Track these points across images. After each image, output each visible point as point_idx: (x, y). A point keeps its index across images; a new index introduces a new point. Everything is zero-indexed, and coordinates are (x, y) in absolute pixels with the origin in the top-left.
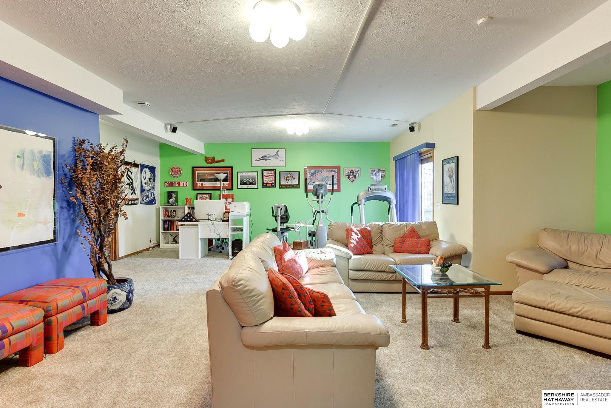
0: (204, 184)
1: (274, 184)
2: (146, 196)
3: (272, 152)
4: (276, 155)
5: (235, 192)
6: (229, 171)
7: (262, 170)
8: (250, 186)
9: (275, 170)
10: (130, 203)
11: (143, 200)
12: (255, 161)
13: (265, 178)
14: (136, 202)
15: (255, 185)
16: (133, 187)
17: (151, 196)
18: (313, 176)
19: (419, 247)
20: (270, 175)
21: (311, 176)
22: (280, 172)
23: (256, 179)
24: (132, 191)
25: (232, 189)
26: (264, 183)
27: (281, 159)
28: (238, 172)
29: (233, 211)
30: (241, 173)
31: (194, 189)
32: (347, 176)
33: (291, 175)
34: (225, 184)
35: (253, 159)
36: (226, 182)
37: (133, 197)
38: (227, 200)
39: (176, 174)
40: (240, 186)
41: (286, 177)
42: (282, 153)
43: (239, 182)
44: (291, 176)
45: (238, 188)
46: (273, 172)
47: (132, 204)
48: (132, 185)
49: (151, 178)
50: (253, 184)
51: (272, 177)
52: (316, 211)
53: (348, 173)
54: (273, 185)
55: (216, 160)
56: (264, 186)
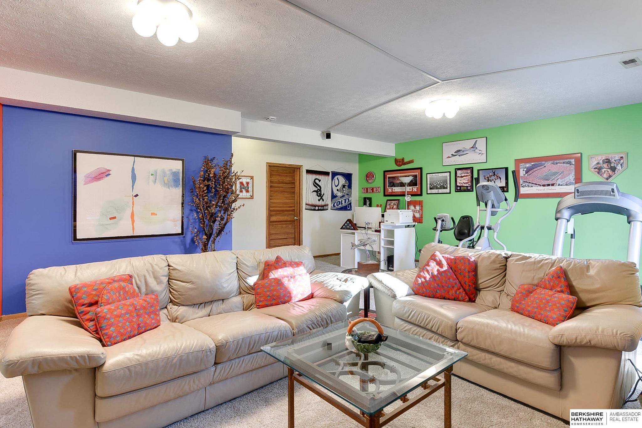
0: (394, 190)
1: (470, 186)
2: (338, 203)
3: (468, 144)
4: (474, 147)
5: (424, 198)
6: (418, 173)
7: (456, 169)
8: (441, 191)
9: (472, 168)
10: (317, 208)
11: (334, 206)
12: (447, 158)
13: (458, 179)
14: (325, 208)
15: (447, 188)
16: (320, 194)
17: (345, 202)
18: (530, 172)
19: (548, 309)
20: (466, 175)
21: (526, 173)
22: (478, 170)
23: (448, 182)
24: (320, 197)
25: (421, 195)
26: (458, 186)
27: (480, 152)
28: (427, 174)
29: (387, 220)
30: (431, 174)
31: (385, 195)
32: (597, 170)
33: (494, 173)
34: (414, 188)
35: (445, 156)
36: (415, 187)
37: (321, 203)
38: (415, 208)
39: (370, 180)
40: (429, 191)
41: (488, 177)
42: (481, 144)
43: (429, 186)
44: (494, 175)
45: (427, 194)
46: (469, 171)
47: (318, 210)
48: (320, 192)
49: (346, 184)
50: (444, 188)
51: (467, 177)
52: (478, 226)
53: (598, 163)
54: (469, 188)
55: (405, 161)
56: (458, 190)
